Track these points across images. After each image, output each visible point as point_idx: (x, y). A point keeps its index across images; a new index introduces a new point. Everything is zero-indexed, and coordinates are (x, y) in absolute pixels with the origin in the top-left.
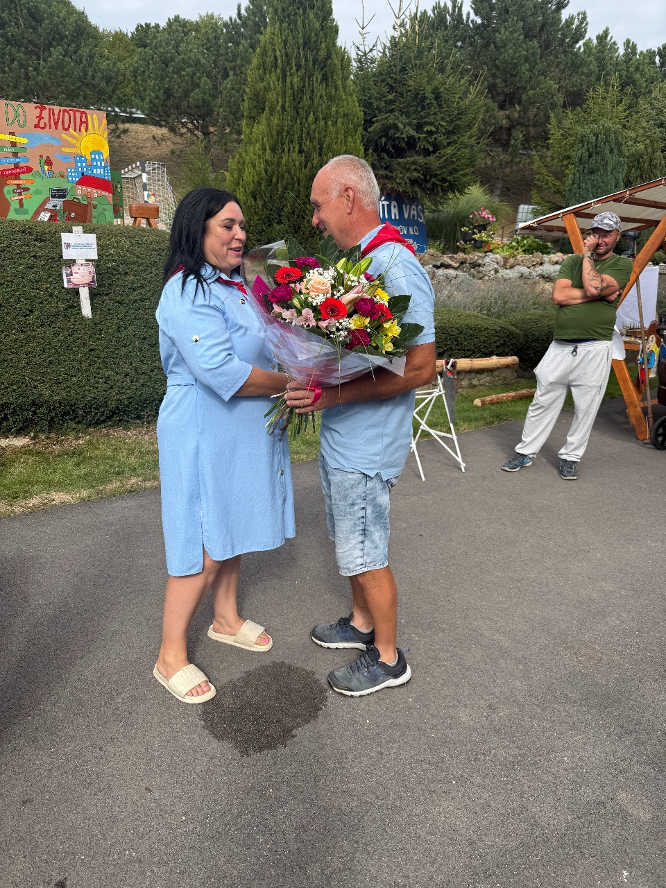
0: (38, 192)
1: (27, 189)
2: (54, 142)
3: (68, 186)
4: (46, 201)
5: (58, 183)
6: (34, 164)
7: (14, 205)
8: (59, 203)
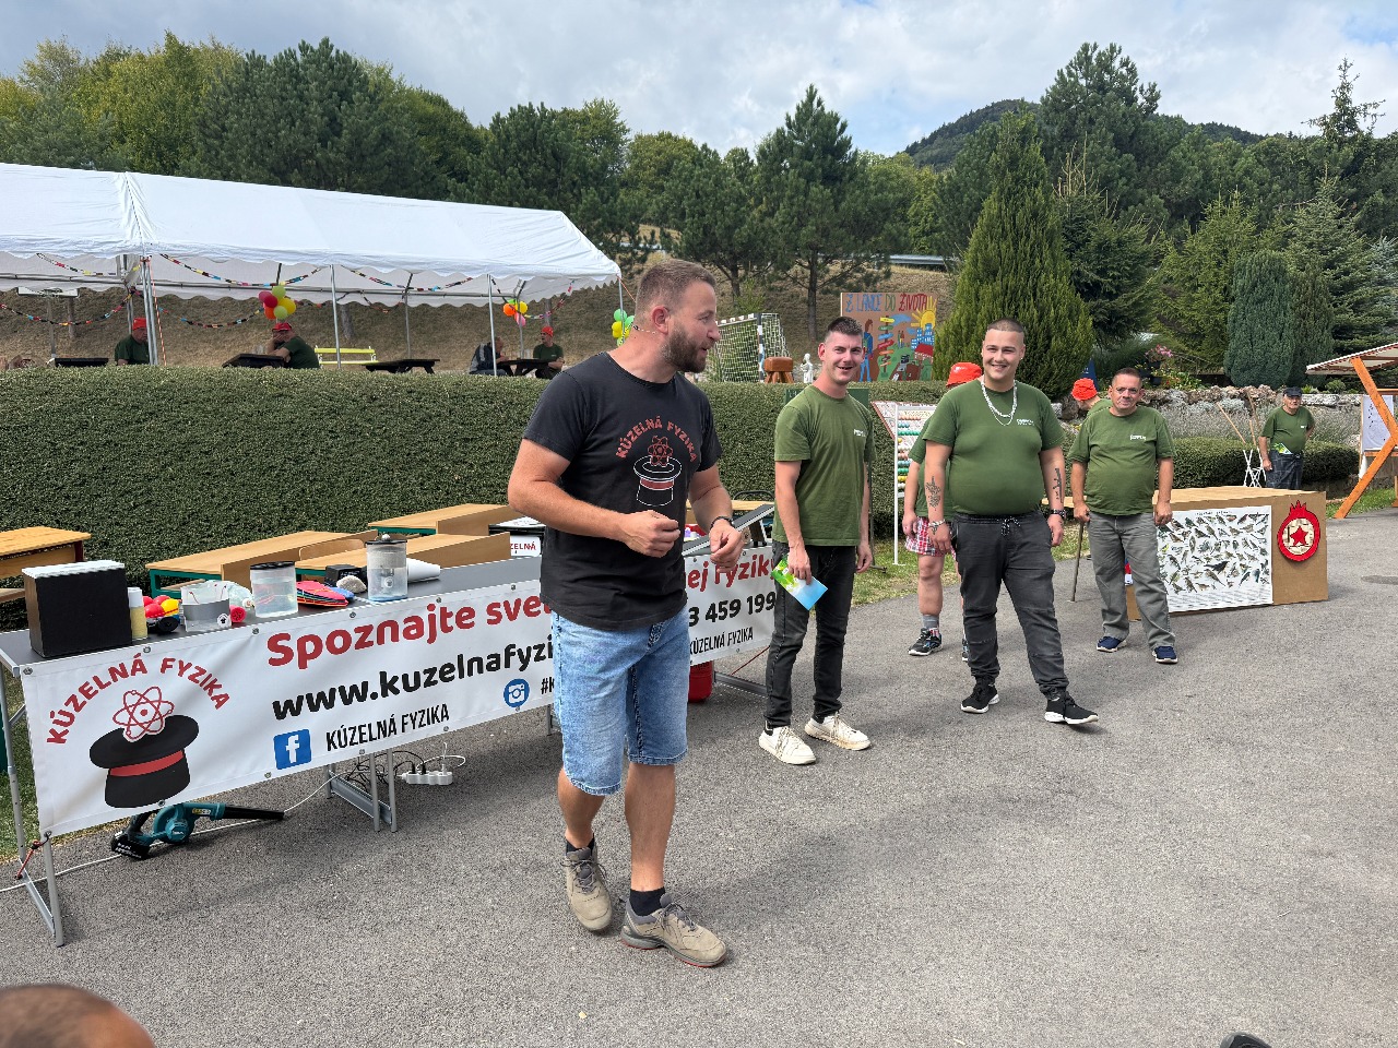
0: (895, 359)
1: (889, 358)
2: (907, 320)
3: (910, 353)
4: (899, 365)
5: (905, 351)
6: (895, 339)
7: (882, 370)
8: (904, 366)
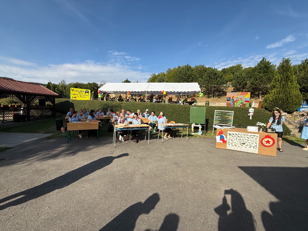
1: (238, 103)
2: (242, 97)
3: (243, 102)
6: (239, 100)
7: (236, 105)
8: (242, 104)
